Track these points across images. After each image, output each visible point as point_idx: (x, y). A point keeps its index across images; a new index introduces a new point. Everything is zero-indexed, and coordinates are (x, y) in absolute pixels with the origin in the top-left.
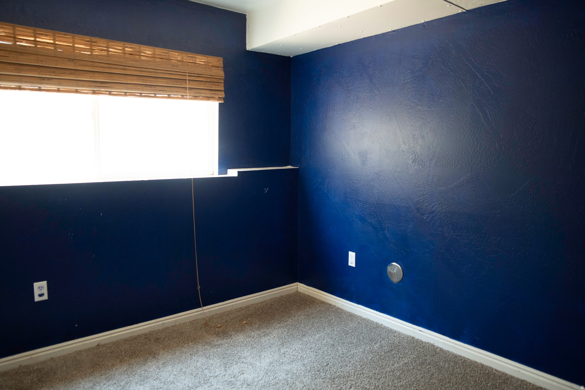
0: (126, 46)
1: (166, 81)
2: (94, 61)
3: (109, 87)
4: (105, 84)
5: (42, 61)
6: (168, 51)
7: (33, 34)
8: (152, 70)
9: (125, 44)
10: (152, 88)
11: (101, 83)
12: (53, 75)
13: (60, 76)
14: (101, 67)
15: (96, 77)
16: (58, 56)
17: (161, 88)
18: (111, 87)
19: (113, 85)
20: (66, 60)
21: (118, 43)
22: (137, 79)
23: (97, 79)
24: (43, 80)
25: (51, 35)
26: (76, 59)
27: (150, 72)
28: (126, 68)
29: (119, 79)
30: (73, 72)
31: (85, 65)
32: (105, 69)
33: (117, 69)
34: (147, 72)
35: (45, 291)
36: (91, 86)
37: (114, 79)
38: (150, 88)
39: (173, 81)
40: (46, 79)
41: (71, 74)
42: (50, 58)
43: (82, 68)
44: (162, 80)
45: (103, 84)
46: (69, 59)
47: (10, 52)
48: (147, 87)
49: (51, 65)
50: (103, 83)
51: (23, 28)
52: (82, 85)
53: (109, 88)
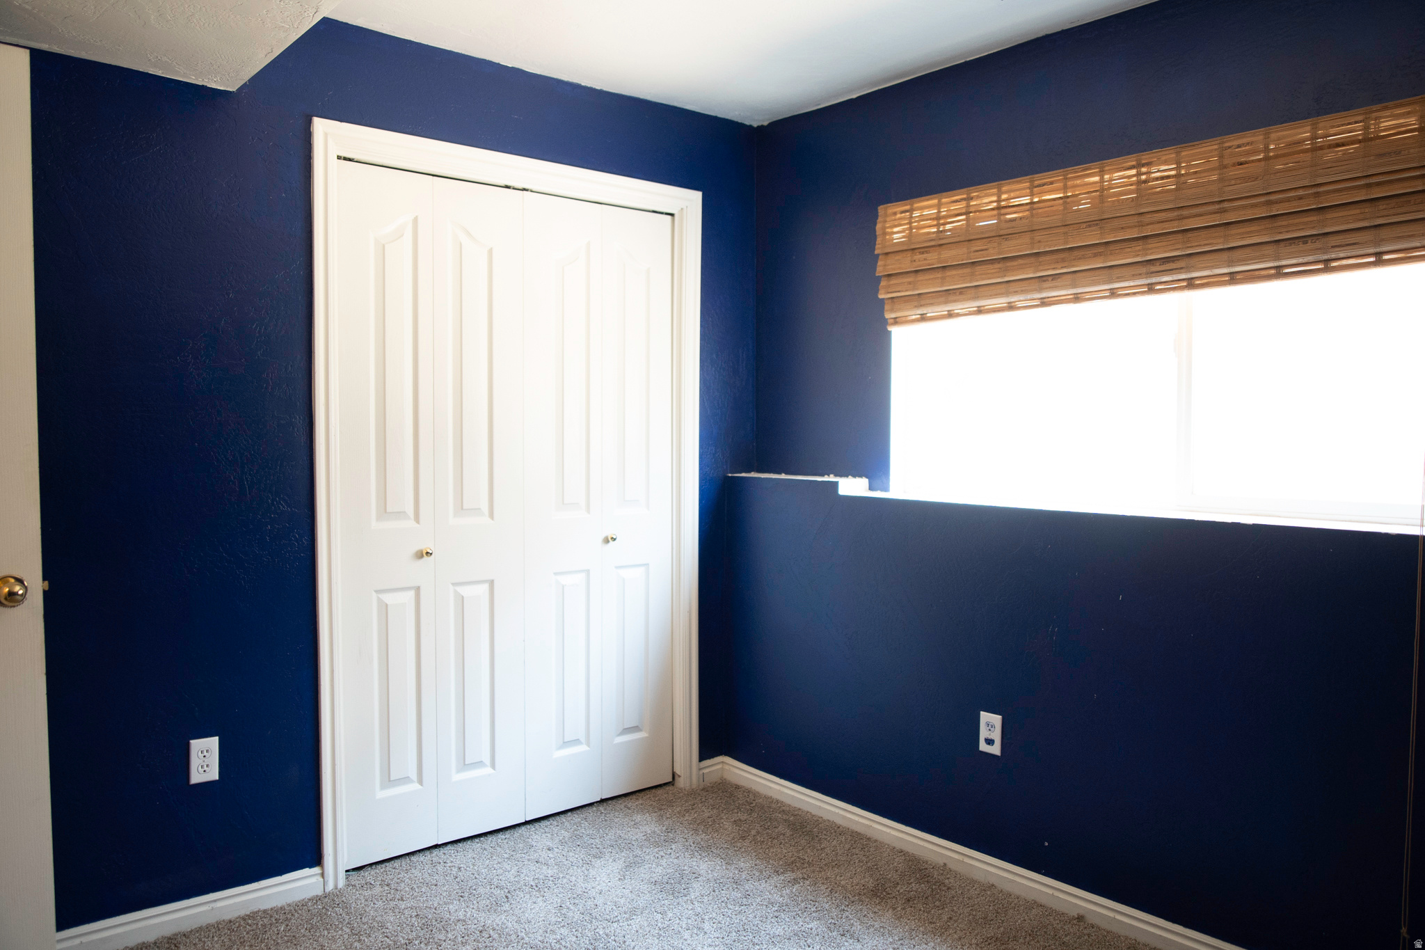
0: (1227, 145)
1: (1358, 211)
2: (1142, 211)
3: (1181, 268)
4: (1173, 261)
5: (1039, 242)
6: (1366, 113)
7: (1028, 191)
8: (1301, 192)
9: (1223, 143)
10: (1310, 245)
11: (1164, 262)
12: (1060, 267)
13: (1073, 266)
14: (1159, 222)
15: (1152, 249)
16: (1069, 223)
17: (1341, 237)
18: (1187, 267)
19: (1193, 261)
20: (1084, 225)
21: (1204, 145)
22: (1259, 228)
23: (1151, 254)
24: (1044, 281)
25: (1059, 180)
26: (1106, 217)
27: (1300, 198)
28: (1223, 208)
29: (1206, 242)
30: (1101, 249)
31: (1122, 228)
32: (1171, 222)
33: (1201, 215)
34: (1288, 200)
35: (997, 735)
36: (1139, 276)
37: (1193, 244)
38: (1302, 247)
39: (1384, 207)
40: (1050, 278)
41: (1095, 255)
42: (1054, 232)
43: (1115, 237)
44: (1341, 214)
45: (1167, 265)
46: (1088, 223)
47: (989, 239)
48: (1291, 244)
49: (1055, 245)
50: (1168, 262)
51: (1013, 183)
52: (1118, 278)
53: (1182, 270)
